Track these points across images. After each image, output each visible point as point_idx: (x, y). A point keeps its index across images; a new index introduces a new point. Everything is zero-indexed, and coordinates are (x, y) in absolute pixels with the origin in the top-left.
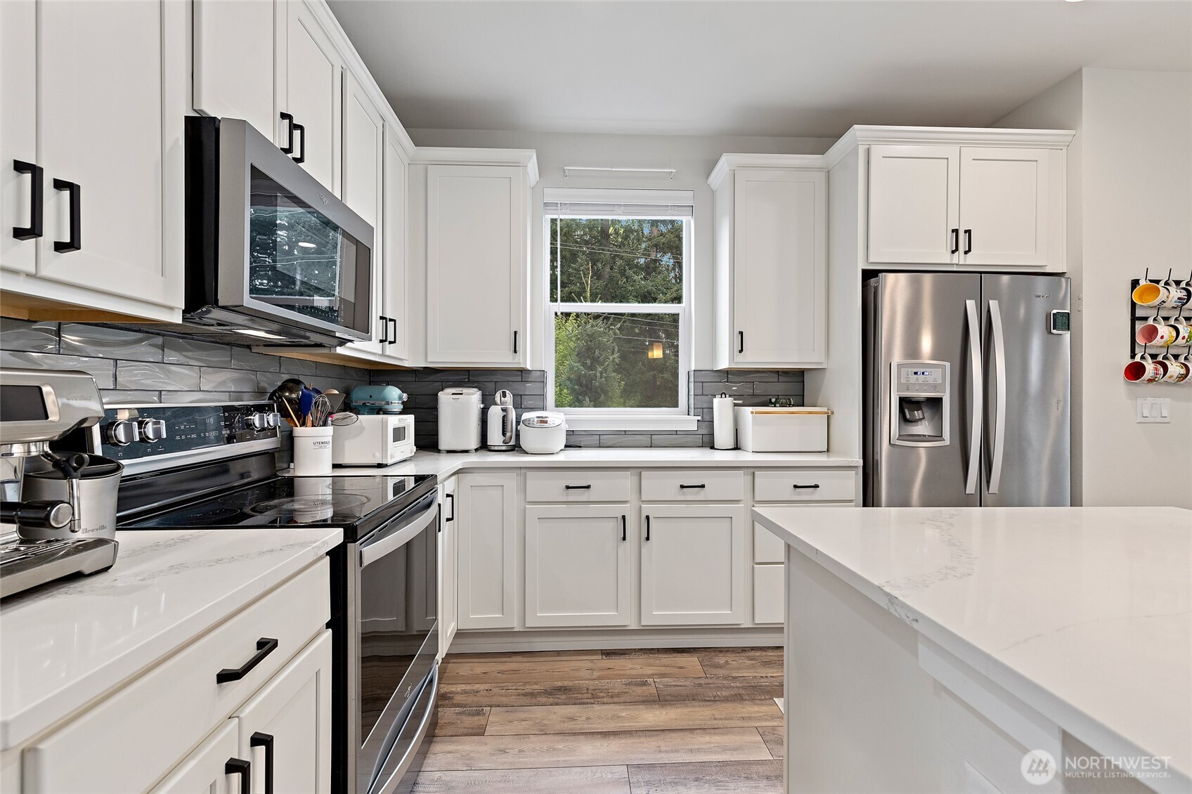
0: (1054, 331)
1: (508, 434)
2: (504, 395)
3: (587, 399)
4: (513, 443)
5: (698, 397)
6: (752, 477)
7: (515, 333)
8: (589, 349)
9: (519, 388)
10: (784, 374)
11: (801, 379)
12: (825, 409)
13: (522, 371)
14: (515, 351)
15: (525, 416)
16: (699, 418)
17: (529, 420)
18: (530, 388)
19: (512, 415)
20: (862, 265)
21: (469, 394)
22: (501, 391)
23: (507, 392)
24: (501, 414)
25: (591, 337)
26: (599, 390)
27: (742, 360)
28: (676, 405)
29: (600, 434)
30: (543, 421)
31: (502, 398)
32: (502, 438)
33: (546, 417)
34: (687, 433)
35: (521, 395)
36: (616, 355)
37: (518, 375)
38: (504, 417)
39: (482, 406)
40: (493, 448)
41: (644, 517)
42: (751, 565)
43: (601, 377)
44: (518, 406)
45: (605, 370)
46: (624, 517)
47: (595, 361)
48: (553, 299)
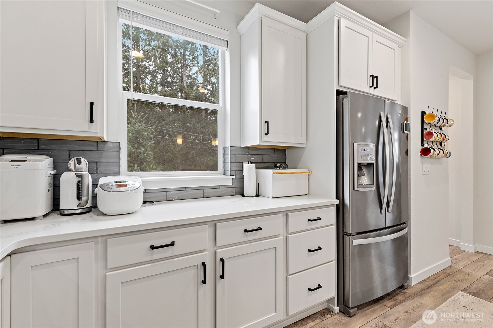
0: (406, 132)
1: (84, 199)
2: (79, 162)
3: (136, 165)
4: (89, 205)
5: (232, 163)
6: (286, 217)
7: (92, 104)
8: (136, 138)
9: (95, 156)
10: (277, 151)
11: (284, 154)
12: (306, 171)
13: (97, 142)
14: (92, 121)
15: (102, 181)
16: (234, 177)
17: (108, 185)
18: (106, 157)
19: (89, 180)
20: (336, 87)
21: (35, 161)
22: (75, 159)
23: (83, 159)
24: (76, 179)
25: (138, 132)
26: (143, 161)
27: (267, 140)
28: (216, 169)
29: (167, 191)
30: (122, 185)
31: (77, 165)
32: (77, 202)
33: (124, 182)
34: (226, 187)
35: (97, 163)
36: (153, 142)
37: (94, 145)
38: (79, 182)
39: (53, 172)
40: (66, 212)
41: (218, 259)
42: (286, 276)
43: (144, 154)
44: (94, 170)
45: (146, 150)
46: (203, 264)
47: (141, 145)
48: (126, 89)
